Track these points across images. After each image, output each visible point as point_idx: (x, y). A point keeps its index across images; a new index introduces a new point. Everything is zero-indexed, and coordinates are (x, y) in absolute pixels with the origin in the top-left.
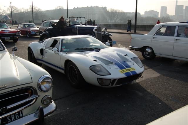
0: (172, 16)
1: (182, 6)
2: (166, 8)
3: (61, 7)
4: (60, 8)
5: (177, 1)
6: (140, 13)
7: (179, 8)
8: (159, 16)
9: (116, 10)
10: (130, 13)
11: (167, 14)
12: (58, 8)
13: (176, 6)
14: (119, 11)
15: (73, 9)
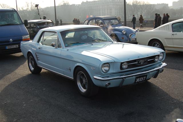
3: (65, 2)
4: (64, 4)
9: (139, 2)
12: (62, 4)
14: (144, 2)
15: (81, 3)
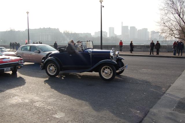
0: (119, 36)
1: (127, 27)
2: (113, 28)
5: (122, 23)
6: (91, 34)
7: (124, 29)
8: (108, 36)
10: (81, 34)
11: (114, 34)
13: (122, 26)
